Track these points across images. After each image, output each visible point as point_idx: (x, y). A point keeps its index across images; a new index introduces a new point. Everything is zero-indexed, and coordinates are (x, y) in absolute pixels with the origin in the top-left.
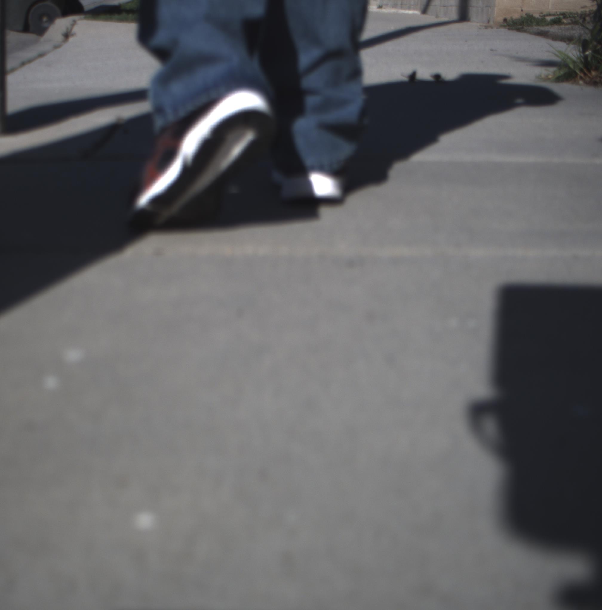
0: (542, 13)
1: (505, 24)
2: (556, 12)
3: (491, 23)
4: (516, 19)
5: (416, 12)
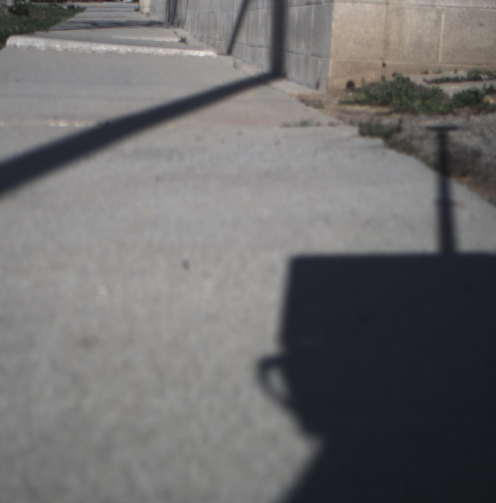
1: (350, 94)
4: (373, 84)
5: (211, 53)
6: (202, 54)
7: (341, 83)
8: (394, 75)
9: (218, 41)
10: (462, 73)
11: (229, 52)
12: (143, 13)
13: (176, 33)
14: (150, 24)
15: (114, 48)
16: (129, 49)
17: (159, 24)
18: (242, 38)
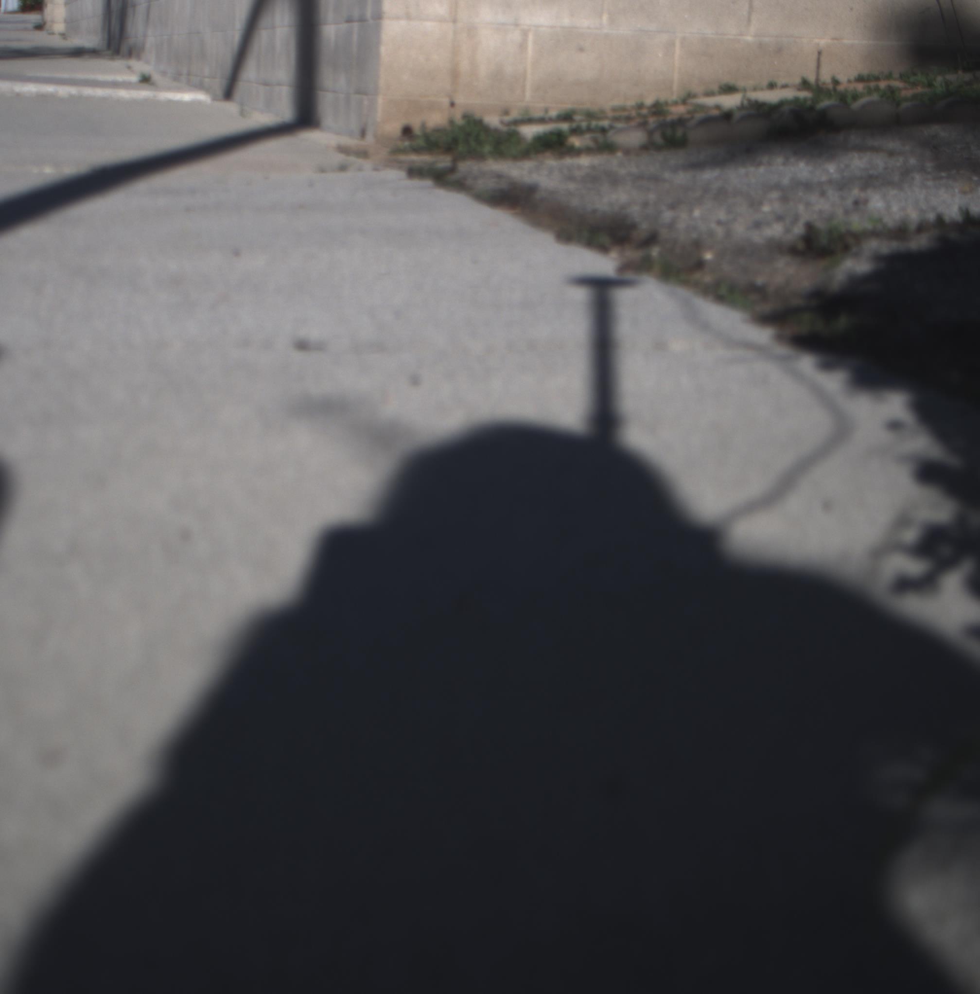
0: (506, 112)
1: (407, 143)
2: (546, 110)
3: (370, 139)
4: (438, 130)
5: (201, 97)
6: (187, 97)
7: (394, 128)
8: (465, 116)
9: (207, 80)
10: (553, 113)
11: (228, 94)
12: (53, 34)
13: (129, 67)
14: (78, 53)
15: (50, 89)
16: (73, 90)
17: (93, 53)
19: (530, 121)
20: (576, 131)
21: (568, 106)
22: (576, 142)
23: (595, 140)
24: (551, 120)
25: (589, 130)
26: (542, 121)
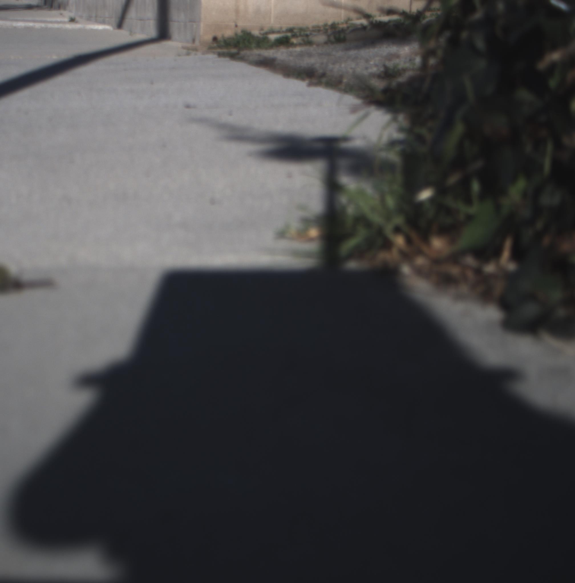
0: (262, 29)
1: (215, 45)
2: (281, 28)
3: (197, 43)
4: (230, 38)
5: (107, 27)
7: (209, 38)
8: (243, 31)
10: (284, 29)
16: (43, 25)
18: (132, 14)
19: (273, 32)
20: (294, 36)
21: (291, 26)
22: (294, 41)
23: (303, 40)
24: (283, 32)
25: (300, 35)
26: (279, 32)
